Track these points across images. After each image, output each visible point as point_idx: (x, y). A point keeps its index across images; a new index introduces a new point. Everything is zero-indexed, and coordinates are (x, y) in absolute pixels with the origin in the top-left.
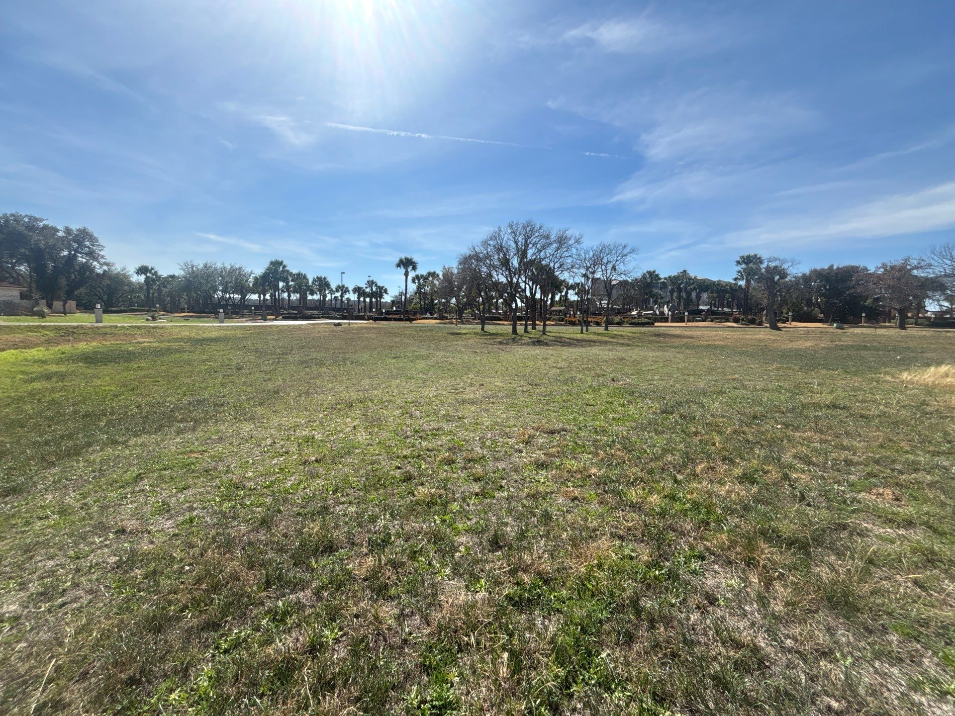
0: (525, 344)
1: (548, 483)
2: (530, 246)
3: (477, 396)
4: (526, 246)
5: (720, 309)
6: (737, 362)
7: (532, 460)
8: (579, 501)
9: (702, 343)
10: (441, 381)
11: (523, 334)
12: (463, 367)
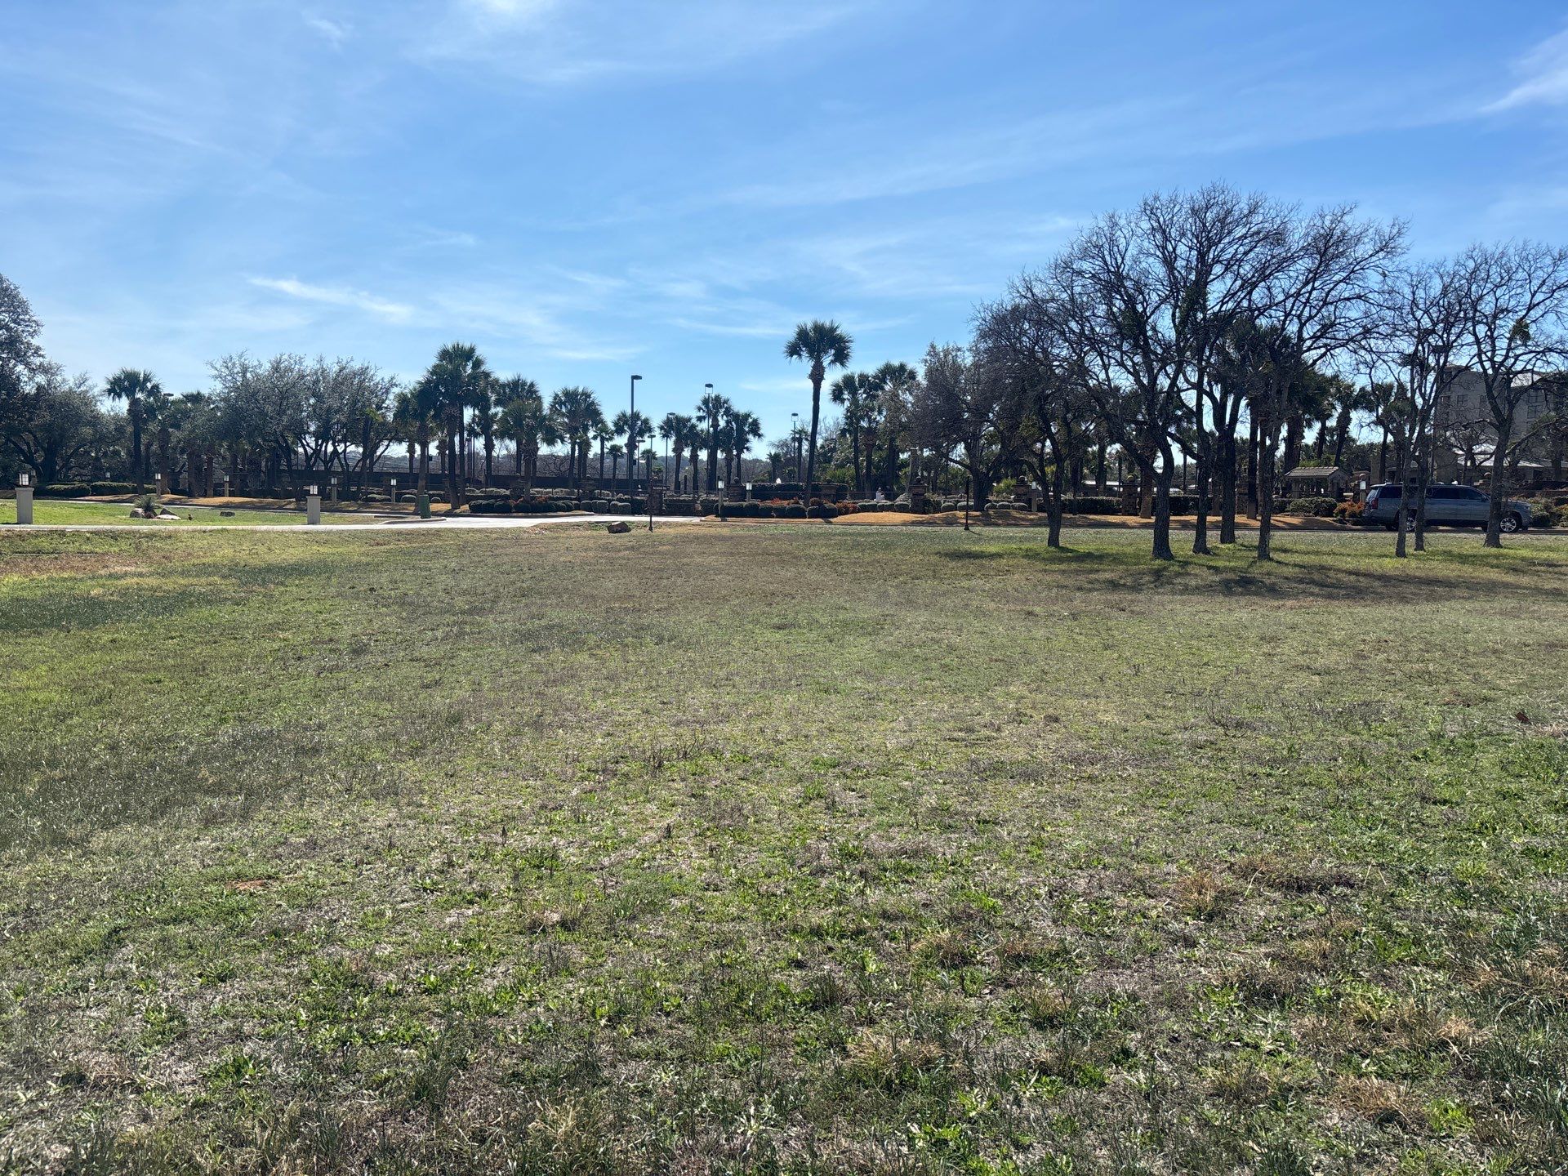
0: (1198, 590)
1: (1287, 1056)
3: (1040, 754)
4: (1204, 269)
8: (1403, 1126)
10: (921, 703)
11: (1191, 556)
12: (991, 660)
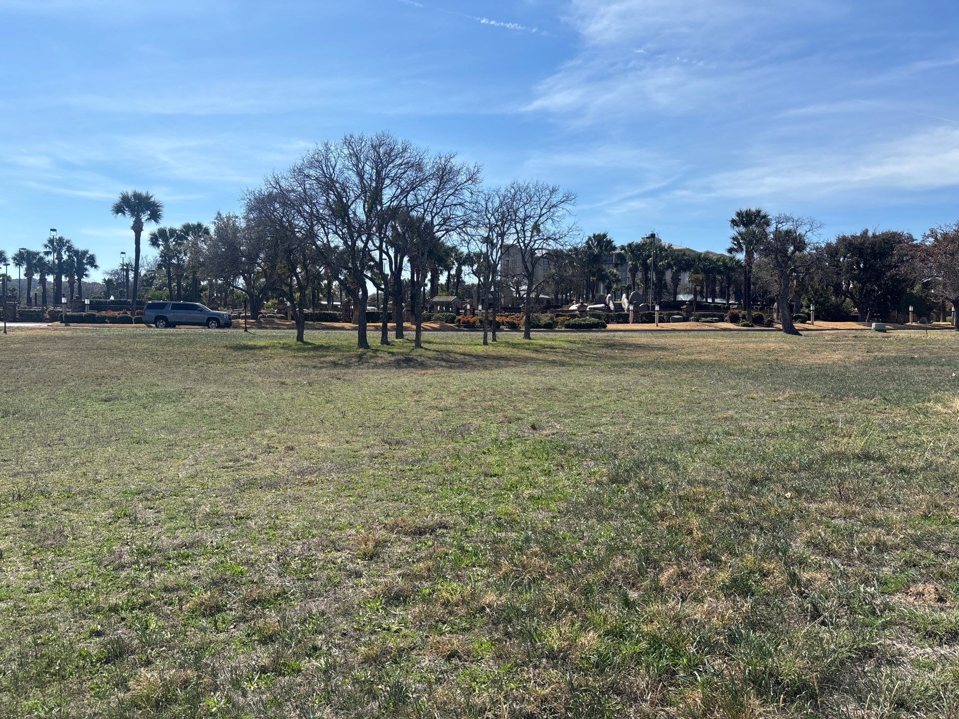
0: (382, 366)
1: (404, 631)
2: (387, 181)
3: (280, 471)
4: (380, 179)
5: (710, 300)
6: (733, 388)
7: (379, 590)
8: (460, 658)
9: (682, 357)
11: (379, 347)
12: (255, 414)
